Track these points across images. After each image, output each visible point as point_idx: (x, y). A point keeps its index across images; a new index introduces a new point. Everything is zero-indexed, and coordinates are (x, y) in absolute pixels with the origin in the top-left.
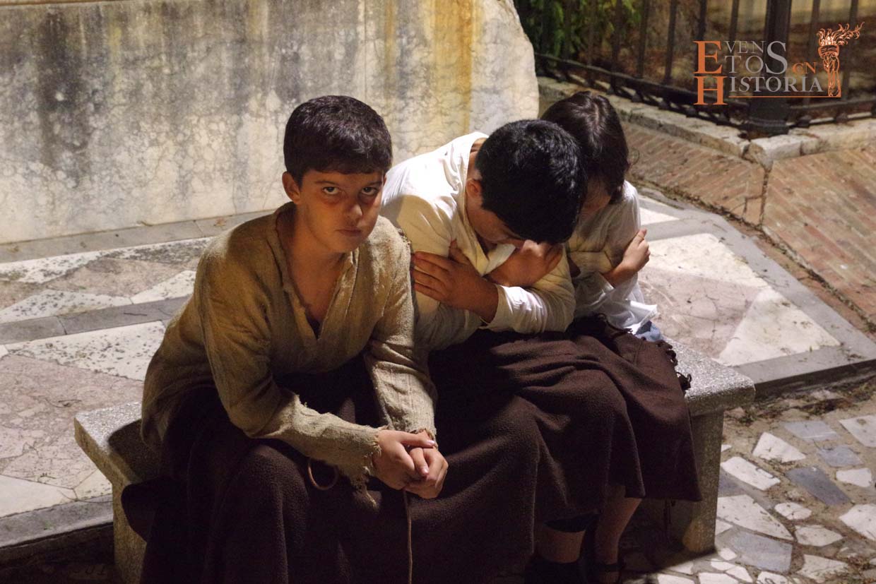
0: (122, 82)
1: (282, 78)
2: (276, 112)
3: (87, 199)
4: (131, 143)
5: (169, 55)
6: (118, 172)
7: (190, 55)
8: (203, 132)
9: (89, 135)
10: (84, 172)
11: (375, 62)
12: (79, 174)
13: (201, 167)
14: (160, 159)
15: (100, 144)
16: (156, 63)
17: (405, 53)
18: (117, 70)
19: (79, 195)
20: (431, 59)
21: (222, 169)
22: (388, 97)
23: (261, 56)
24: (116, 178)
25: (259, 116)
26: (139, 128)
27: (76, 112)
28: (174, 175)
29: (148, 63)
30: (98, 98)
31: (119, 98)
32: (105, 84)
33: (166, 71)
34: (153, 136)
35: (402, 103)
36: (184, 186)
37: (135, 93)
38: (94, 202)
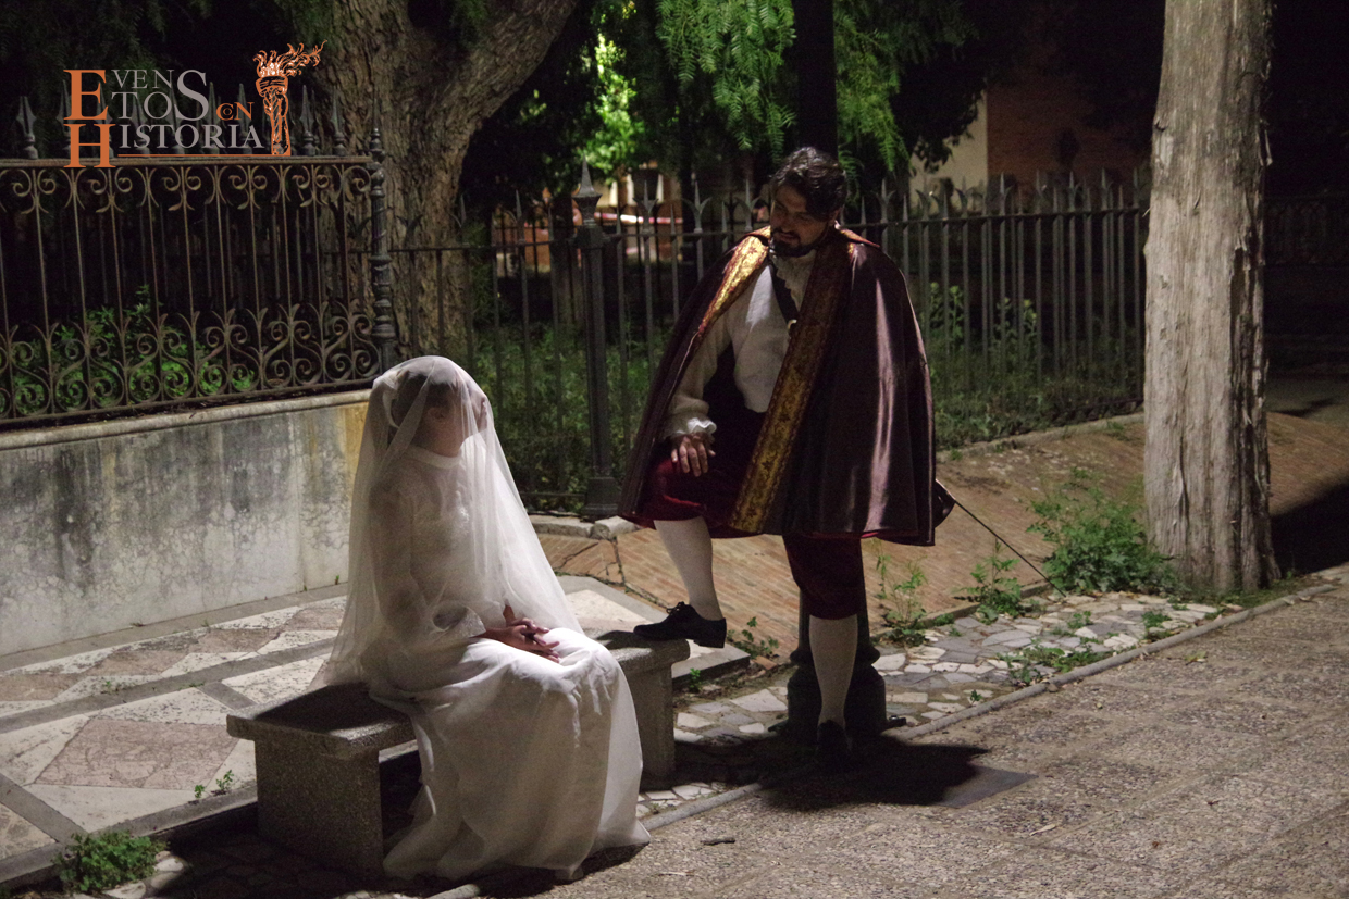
0: (115, 505)
1: (235, 492)
2: (232, 521)
3: (92, 606)
4: (124, 555)
5: (151, 479)
6: (115, 581)
7: (166, 477)
8: (178, 542)
9: (92, 550)
10: (90, 583)
11: (303, 475)
12: (86, 583)
13: (177, 572)
14: (147, 566)
15: (101, 557)
16: (141, 485)
17: (327, 464)
18: (112, 493)
19: (86, 603)
20: (345, 468)
21: (193, 573)
22: (315, 503)
23: (219, 473)
24: (113, 587)
25: (219, 525)
26: (129, 541)
27: (83, 532)
28: (157, 581)
29: (135, 486)
30: (98, 519)
31: (115, 518)
32: (103, 506)
33: (149, 492)
34: (141, 547)
35: (326, 507)
36: (165, 590)
37: (125, 513)
38: (97, 608)
